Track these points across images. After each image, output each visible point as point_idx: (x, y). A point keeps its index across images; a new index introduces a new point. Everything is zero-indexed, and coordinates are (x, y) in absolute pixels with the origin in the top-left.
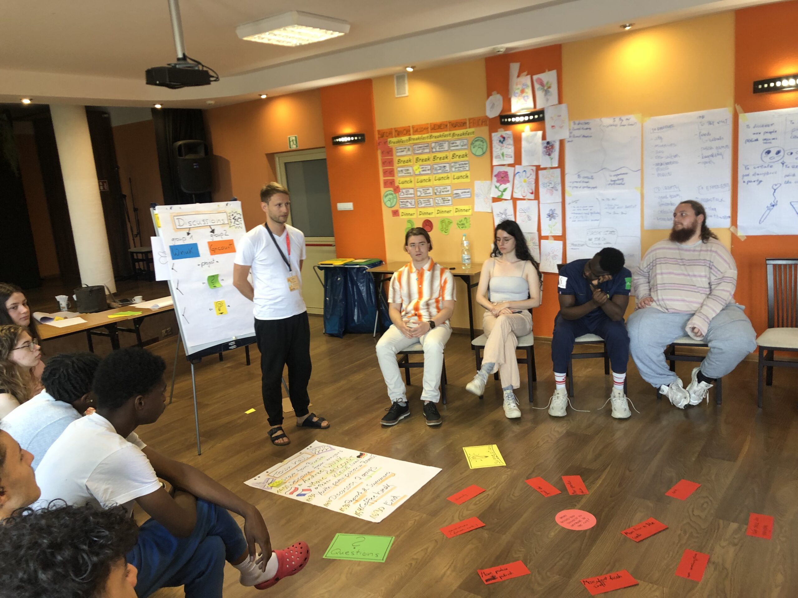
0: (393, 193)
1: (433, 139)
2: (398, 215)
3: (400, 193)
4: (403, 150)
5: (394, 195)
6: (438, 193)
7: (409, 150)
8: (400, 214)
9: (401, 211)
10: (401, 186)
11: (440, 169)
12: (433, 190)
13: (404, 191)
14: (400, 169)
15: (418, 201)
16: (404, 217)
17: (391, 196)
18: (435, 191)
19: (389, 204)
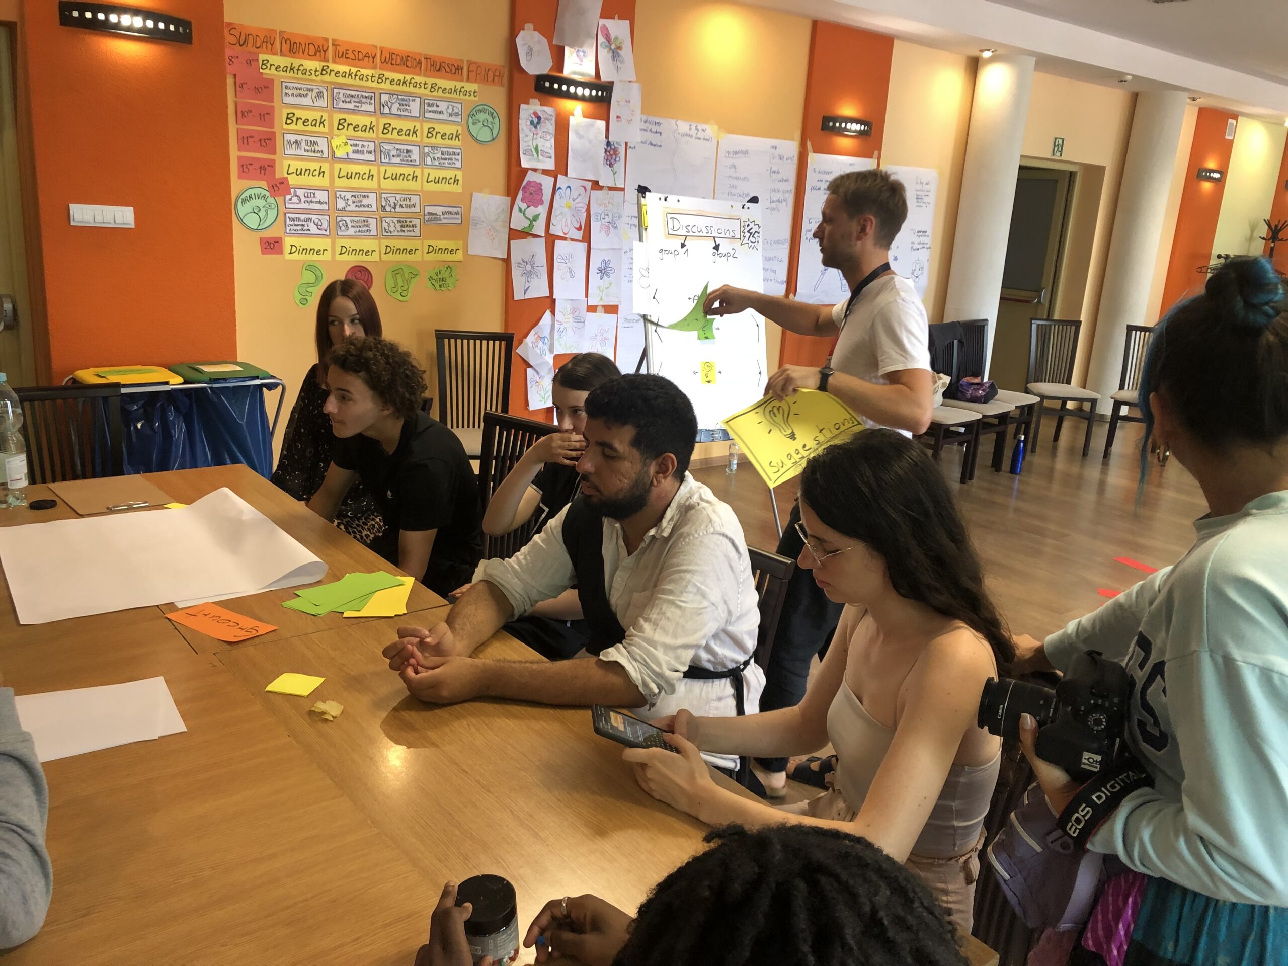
0: (268, 194)
1: (386, 86)
2: (281, 252)
3: (288, 197)
4: (302, 92)
5: (271, 200)
6: (388, 208)
7: (320, 95)
8: (287, 249)
9: (288, 241)
10: (293, 180)
11: (399, 156)
12: (379, 199)
13: (300, 192)
14: (293, 138)
15: (338, 223)
16: (295, 256)
17: (261, 203)
18: (384, 204)
19: (252, 221)
